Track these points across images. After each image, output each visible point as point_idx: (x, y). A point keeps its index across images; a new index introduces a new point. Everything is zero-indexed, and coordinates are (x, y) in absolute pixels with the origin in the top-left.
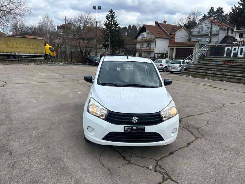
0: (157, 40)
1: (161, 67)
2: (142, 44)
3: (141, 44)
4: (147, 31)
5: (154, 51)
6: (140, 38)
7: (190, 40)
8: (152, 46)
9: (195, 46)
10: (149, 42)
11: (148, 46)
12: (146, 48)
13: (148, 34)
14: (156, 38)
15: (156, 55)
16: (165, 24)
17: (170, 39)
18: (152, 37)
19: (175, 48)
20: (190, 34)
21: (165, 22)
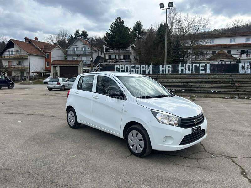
0: (31, 57)
2: (11, 61)
3: (9, 61)
4: (16, 47)
5: (29, 69)
6: (6, 54)
7: (66, 59)
8: (26, 64)
9: (80, 65)
10: (20, 60)
11: (20, 63)
12: (17, 66)
13: (17, 51)
14: (30, 55)
15: (33, 74)
16: (37, 41)
17: (45, 57)
18: (24, 54)
19: (59, 66)
20: (66, 53)
21: (36, 39)
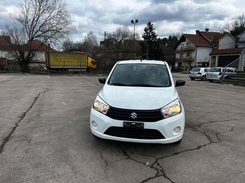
0: (198, 48)
1: (199, 75)
2: (182, 54)
3: (180, 54)
4: (187, 40)
5: (195, 60)
6: (180, 47)
7: (236, 47)
8: (193, 55)
9: (241, 53)
10: (189, 51)
11: (188, 55)
12: (186, 58)
13: (188, 44)
14: (197, 47)
15: (198, 64)
16: (207, 32)
17: (213, 47)
18: (192, 45)
19: (218, 55)
20: (237, 41)
21: (207, 30)
